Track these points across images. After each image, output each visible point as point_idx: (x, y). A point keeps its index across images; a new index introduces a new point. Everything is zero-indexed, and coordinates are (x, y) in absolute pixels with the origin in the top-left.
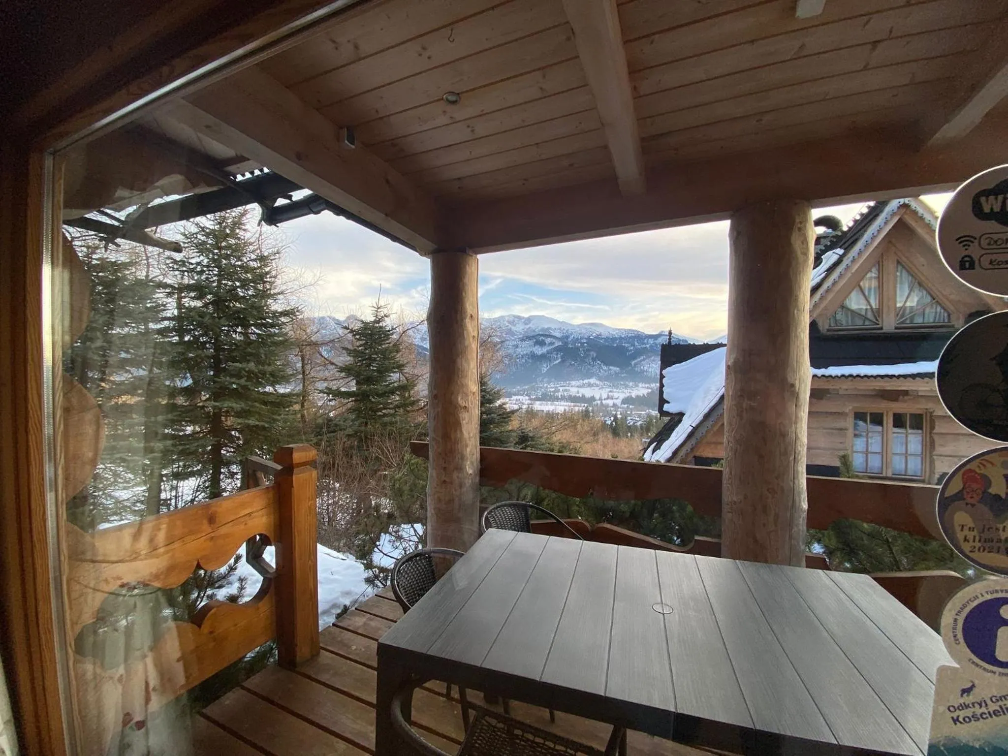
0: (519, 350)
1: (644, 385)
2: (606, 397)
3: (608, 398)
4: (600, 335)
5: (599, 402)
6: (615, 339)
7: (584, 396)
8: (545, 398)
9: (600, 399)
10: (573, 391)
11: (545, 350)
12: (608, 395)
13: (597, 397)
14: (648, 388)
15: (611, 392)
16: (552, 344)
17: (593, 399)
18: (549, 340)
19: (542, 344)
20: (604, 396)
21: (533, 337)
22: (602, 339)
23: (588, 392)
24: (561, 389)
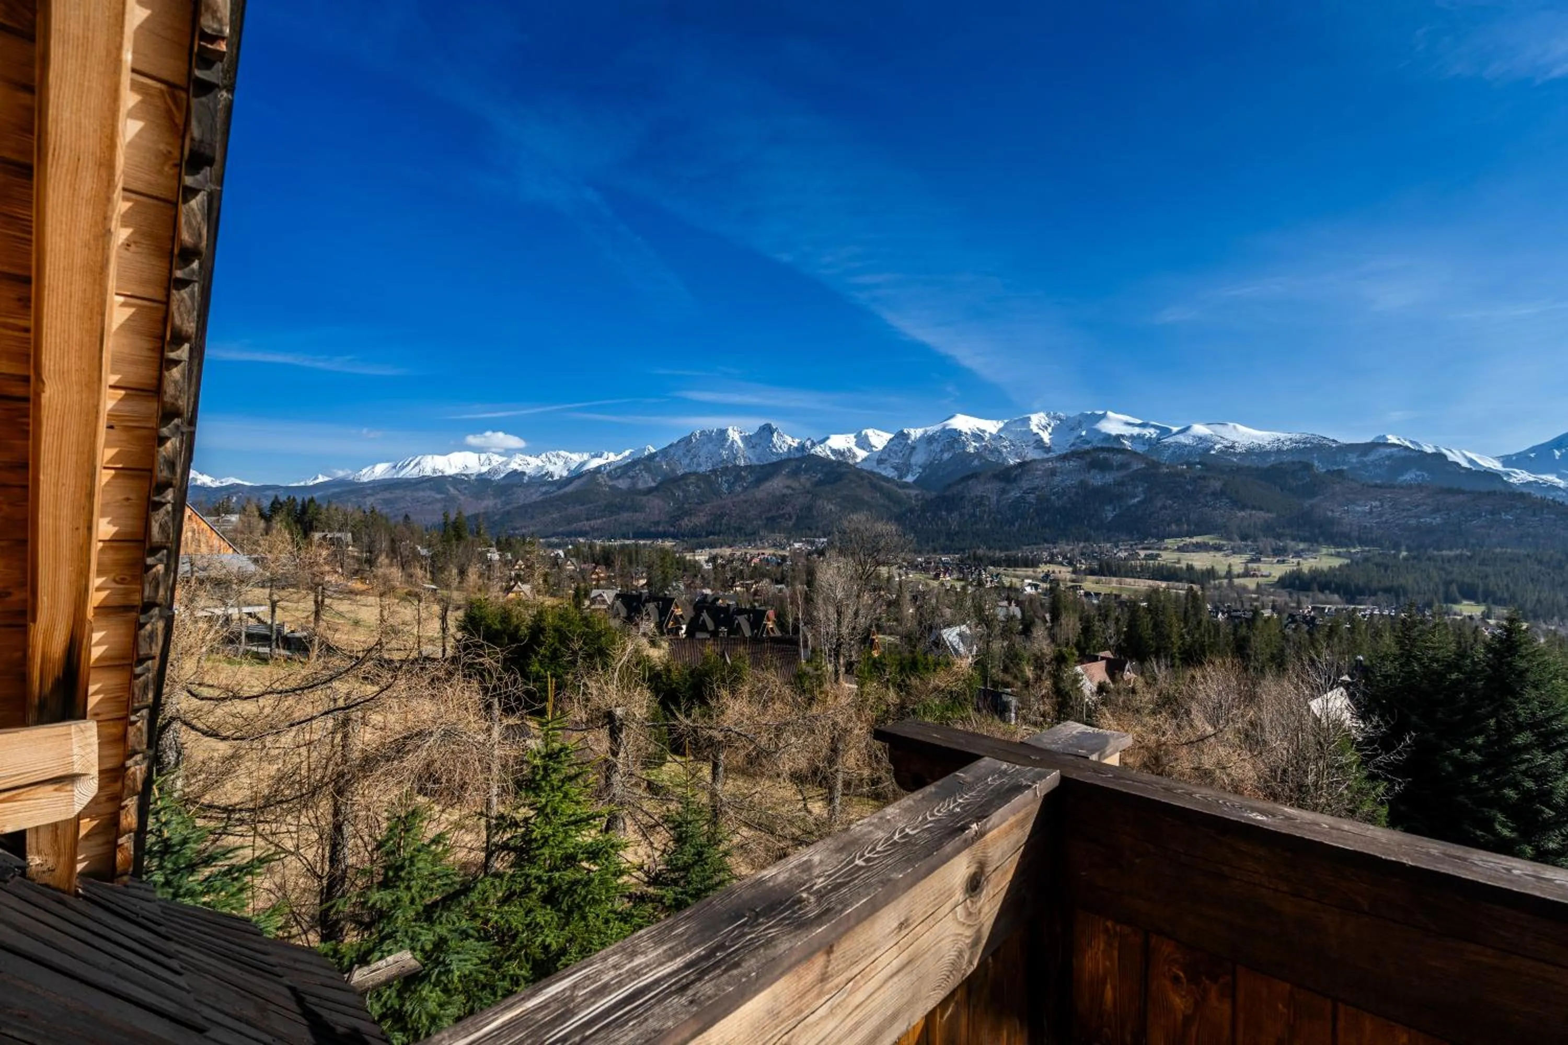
0: (1058, 479)
1: (1333, 551)
2: (1241, 571)
3: (1246, 574)
4: (1232, 447)
5: (1225, 581)
6: (1268, 453)
7: (1190, 568)
8: (1105, 569)
9: (1229, 575)
10: (1167, 558)
11: (1109, 478)
12: (1246, 569)
13: (1222, 569)
14: (1338, 555)
15: (1252, 561)
16: (1123, 466)
17: (1211, 573)
18: (1118, 458)
19: (1104, 466)
20: (1238, 569)
21: (1087, 452)
22: (1235, 454)
23: (1200, 561)
24: (1142, 554)
